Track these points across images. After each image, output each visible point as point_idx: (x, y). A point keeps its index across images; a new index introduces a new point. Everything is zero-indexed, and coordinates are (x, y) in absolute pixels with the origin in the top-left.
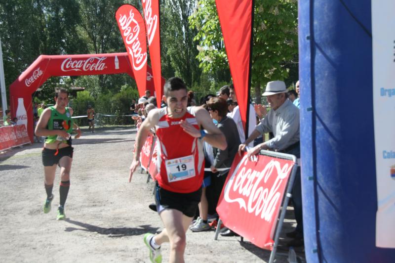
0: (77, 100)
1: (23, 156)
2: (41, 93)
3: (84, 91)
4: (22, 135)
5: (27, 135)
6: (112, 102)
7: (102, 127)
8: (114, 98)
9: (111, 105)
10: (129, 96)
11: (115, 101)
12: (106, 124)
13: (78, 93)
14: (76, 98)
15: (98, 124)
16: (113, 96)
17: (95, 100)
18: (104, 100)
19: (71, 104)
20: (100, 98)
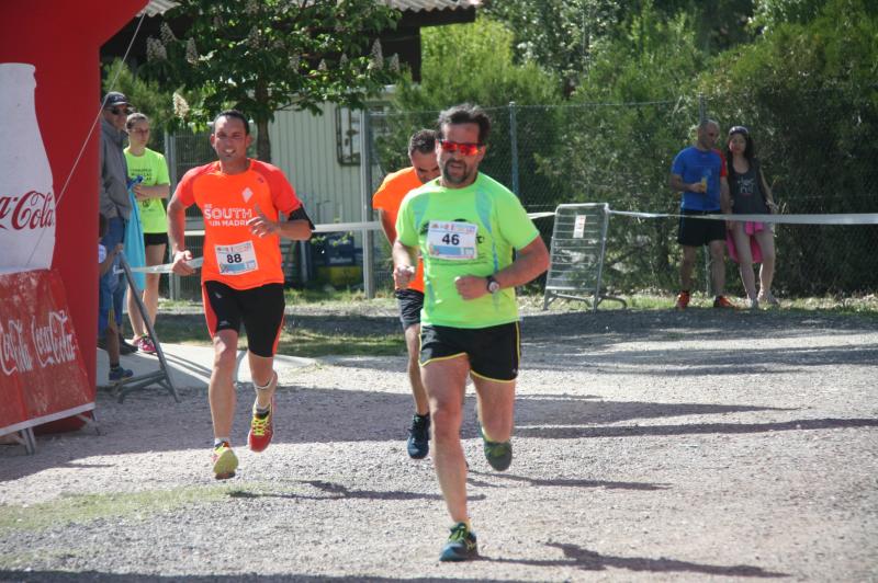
0: (422, 88)
1: (41, 508)
2: (165, 27)
3: (478, 25)
4: (32, 349)
5: (71, 356)
6: (695, 113)
7: (608, 304)
8: (706, 85)
9: (679, 134)
10: (831, 70)
11: (718, 103)
12: (632, 283)
13: (429, 34)
14: (417, 78)
15: (581, 281)
16: (699, 65)
17: (566, 90)
18: (636, 96)
19: (382, 122)
20: (605, 78)
